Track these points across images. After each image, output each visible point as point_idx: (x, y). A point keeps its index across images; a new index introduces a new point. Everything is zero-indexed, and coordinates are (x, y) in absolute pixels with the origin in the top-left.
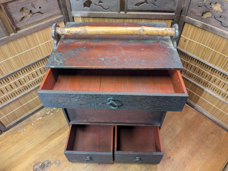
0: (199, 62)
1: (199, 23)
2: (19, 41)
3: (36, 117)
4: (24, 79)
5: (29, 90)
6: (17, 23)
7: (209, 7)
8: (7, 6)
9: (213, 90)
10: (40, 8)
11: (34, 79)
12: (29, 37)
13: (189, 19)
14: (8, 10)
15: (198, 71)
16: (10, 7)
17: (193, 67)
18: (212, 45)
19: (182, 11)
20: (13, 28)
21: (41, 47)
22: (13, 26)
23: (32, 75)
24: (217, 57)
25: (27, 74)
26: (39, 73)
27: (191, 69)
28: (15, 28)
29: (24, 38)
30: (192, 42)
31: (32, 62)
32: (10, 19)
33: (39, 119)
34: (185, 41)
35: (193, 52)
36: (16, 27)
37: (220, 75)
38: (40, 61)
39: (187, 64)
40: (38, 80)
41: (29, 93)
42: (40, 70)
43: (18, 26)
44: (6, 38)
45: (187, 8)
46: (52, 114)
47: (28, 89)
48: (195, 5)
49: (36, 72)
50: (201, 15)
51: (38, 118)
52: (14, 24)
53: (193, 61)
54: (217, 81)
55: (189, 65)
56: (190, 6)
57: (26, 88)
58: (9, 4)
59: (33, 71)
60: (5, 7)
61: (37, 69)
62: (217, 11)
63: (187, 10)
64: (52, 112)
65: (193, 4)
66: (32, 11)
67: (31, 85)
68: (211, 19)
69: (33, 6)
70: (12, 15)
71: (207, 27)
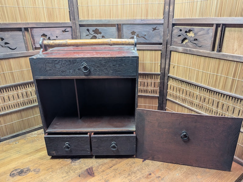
1: (180, 49)
3: (32, 134)
4: (31, 92)
5: (33, 105)
6: (37, 44)
7: (185, 35)
9: (206, 111)
10: (57, 37)
13: (173, 48)
15: (189, 94)
16: (34, 32)
18: (194, 65)
19: (167, 42)
20: (32, 46)
22: (33, 45)
24: (200, 74)
27: (183, 93)
28: (34, 47)
30: (179, 66)
32: (33, 40)
33: (34, 136)
34: (174, 68)
37: (207, 93)
39: (179, 89)
44: (25, 52)
45: (170, 39)
48: (175, 36)
50: (181, 42)
52: (34, 44)
54: (207, 100)
55: (181, 90)
56: (172, 37)
57: (30, 102)
58: (34, 29)
60: (31, 30)
62: (191, 36)
63: (170, 40)
65: (174, 35)
66: (50, 38)
67: (35, 100)
68: (188, 43)
69: (51, 34)
70: (34, 37)
71: (187, 50)
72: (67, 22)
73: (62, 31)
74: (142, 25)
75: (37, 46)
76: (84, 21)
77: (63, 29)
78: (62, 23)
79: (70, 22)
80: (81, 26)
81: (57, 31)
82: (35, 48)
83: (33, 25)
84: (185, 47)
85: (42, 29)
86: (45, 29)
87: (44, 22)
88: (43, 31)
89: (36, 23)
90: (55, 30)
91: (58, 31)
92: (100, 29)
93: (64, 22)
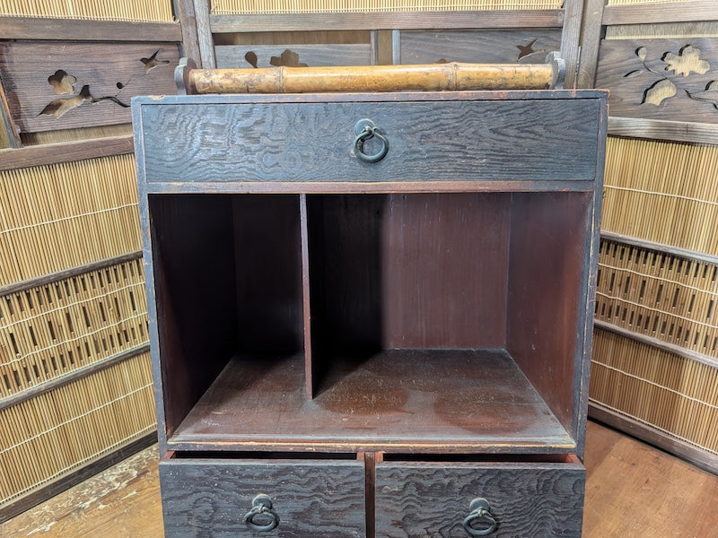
0: (668, 260)
1: (640, 126)
2: (24, 178)
3: (30, 520)
4: (12, 335)
5: (25, 391)
6: (31, 116)
7: (661, 69)
8: (8, 51)
10: (120, 86)
11: (52, 346)
12: (63, 174)
14: (7, 65)
15: (671, 296)
16: (15, 59)
17: (650, 285)
21: (103, 220)
22: (12, 122)
23: (50, 323)
25: (28, 317)
26: (79, 323)
27: (641, 295)
28: (18, 130)
29: (45, 174)
30: (627, 193)
31: (59, 270)
32: (8, 97)
33: (42, 532)
35: (637, 228)
36: (22, 128)
38: (89, 270)
39: (625, 281)
40: (70, 353)
41: (19, 403)
42: (84, 308)
43: (32, 125)
46: (102, 507)
47: (18, 384)
48: (614, 74)
49: (68, 315)
50: (639, 100)
51: (35, 526)
52: (17, 115)
53: (645, 263)
55: (633, 281)
57: (11, 378)
58: (15, 49)
59: (57, 309)
61: (74, 303)
62: (692, 73)
64: (104, 500)
65: (608, 73)
66: (91, 90)
67: (35, 367)
68: (676, 101)
69: (95, 74)
70: (17, 84)
71: (670, 129)
72: (159, 20)
73: (142, 60)
74: (477, 35)
75: (30, 125)
76: (232, 18)
77: (146, 52)
78: (140, 25)
79: (172, 21)
80: (220, 39)
81: (121, 58)
82: (20, 134)
83: (10, 28)
84: (660, 117)
85: (54, 49)
86: (63, 49)
87: (60, 15)
88: (55, 59)
89: (23, 18)
90: (109, 55)
91: (124, 61)
92: (303, 51)
93: (146, 19)
